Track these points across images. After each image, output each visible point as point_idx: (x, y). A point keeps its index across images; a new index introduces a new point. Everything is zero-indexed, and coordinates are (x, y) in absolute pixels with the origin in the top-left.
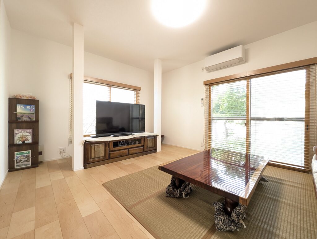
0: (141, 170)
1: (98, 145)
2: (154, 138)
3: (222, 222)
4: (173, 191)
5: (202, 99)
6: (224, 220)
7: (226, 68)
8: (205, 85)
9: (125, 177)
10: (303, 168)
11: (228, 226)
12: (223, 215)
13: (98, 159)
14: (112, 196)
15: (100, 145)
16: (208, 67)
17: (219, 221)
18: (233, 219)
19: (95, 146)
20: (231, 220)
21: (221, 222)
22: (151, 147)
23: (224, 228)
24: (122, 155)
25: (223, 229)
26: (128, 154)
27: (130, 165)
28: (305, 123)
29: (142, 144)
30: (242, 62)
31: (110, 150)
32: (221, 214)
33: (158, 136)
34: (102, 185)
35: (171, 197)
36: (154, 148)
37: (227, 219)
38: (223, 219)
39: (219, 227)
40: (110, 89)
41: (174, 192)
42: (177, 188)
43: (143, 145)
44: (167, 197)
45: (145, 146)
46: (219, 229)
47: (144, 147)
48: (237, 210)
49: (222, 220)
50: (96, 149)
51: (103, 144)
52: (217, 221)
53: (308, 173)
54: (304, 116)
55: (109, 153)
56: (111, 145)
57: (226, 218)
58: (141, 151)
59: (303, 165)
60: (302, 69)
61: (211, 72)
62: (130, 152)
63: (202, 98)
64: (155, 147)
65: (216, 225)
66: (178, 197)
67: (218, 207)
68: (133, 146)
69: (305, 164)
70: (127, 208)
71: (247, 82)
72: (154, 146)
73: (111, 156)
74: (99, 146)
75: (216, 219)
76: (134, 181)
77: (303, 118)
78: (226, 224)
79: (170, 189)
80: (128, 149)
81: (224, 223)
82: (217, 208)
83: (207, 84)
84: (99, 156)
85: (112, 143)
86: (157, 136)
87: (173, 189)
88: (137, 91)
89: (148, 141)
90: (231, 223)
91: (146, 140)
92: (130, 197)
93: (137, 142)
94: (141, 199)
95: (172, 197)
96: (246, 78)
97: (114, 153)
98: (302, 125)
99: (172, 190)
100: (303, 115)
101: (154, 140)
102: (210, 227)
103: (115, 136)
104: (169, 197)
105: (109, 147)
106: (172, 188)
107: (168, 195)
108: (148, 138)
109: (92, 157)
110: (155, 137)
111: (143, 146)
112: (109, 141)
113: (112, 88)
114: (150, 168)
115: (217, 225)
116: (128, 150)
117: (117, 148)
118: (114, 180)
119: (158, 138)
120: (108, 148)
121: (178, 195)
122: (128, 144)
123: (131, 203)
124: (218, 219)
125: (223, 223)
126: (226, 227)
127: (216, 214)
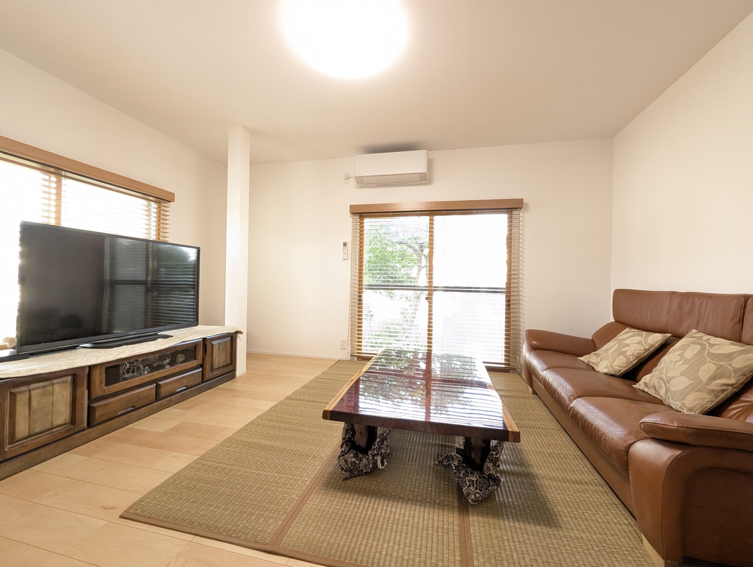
0: (229, 433)
1: (44, 387)
2: (229, 339)
3: (475, 486)
4: (357, 462)
5: (345, 244)
6: (476, 482)
7: (394, 185)
8: (351, 213)
9: (189, 467)
10: (503, 366)
11: (486, 490)
12: (472, 473)
13: (43, 439)
14: (189, 537)
15: (53, 384)
16: (362, 177)
17: (469, 486)
18: (490, 474)
19: (30, 391)
20: (487, 477)
21: (473, 487)
22: (223, 367)
23: (480, 495)
24: (138, 405)
25: (480, 498)
26: (158, 397)
27: (177, 430)
28: (507, 297)
29: (199, 361)
30: (423, 182)
31: (93, 397)
32: (468, 473)
33: (241, 333)
34: (121, 517)
35: (355, 476)
36: (230, 368)
37: (480, 477)
38: (475, 479)
39: (473, 497)
40: (59, 183)
41: (359, 463)
42: (365, 451)
43: (202, 363)
44: (345, 479)
45: (208, 367)
46: (475, 501)
47: (202, 371)
48: (494, 456)
49: (473, 483)
50: (34, 403)
51: (64, 379)
52: (466, 487)
53: (509, 372)
54: (504, 286)
55: (89, 407)
56: (99, 377)
57: (478, 477)
58: (197, 382)
59: (503, 362)
60: (504, 213)
61: (363, 187)
62: (164, 391)
63: (345, 241)
64: (231, 364)
65: (468, 496)
66: (369, 470)
67: (458, 462)
68: (168, 370)
69: (505, 360)
70: (269, 548)
71: (430, 220)
72: (229, 362)
73: (98, 414)
74: (50, 388)
75: (464, 485)
76: (231, 470)
77: (504, 289)
78: (483, 487)
79: (349, 460)
80: (156, 381)
81: (478, 487)
82: (457, 465)
83: (356, 213)
84: (48, 426)
85: (100, 374)
86: (237, 332)
87: (356, 456)
88: (160, 203)
89: (216, 350)
90: (489, 481)
91: (209, 347)
92: (254, 517)
93: (181, 358)
94: (290, 509)
95: (358, 476)
96: (428, 212)
97: (109, 403)
98: (502, 298)
99: (354, 460)
100: (502, 283)
101: (229, 345)
102: (457, 505)
103: (97, 346)
104: (351, 477)
105: (89, 388)
106: (352, 455)
107: (348, 474)
108: (214, 343)
109: (18, 435)
110: (232, 337)
111: (202, 366)
112: (90, 367)
113: (65, 182)
114: (252, 423)
115: (468, 494)
116: (158, 387)
117: (117, 384)
118: (161, 486)
119: (240, 339)
120: (86, 392)
121: (371, 466)
122: (153, 369)
123: (269, 531)
124: (468, 484)
125: (476, 489)
126: (484, 492)
127: (461, 475)
